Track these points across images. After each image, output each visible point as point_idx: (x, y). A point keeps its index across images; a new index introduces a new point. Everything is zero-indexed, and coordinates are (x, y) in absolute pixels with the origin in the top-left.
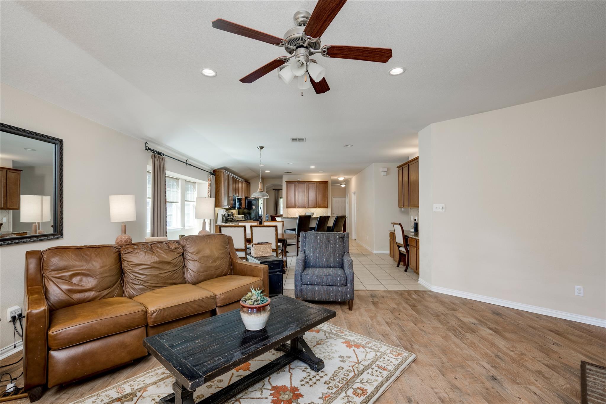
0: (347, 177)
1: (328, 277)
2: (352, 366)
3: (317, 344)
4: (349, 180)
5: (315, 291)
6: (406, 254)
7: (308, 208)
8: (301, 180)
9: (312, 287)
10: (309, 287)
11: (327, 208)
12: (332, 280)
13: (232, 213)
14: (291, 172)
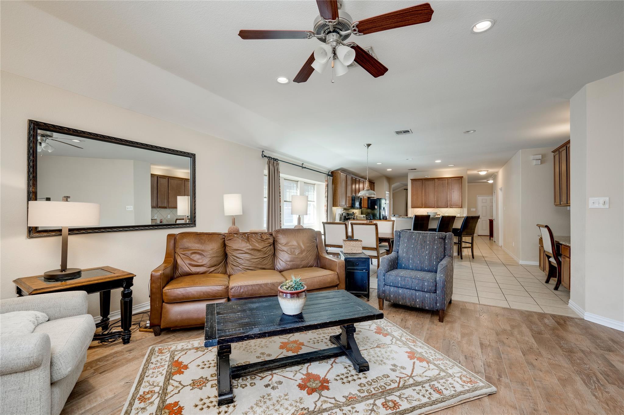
0: (491, 170)
1: (413, 280)
2: (401, 378)
3: (377, 347)
4: (496, 174)
5: (399, 294)
6: (556, 266)
7: (437, 207)
8: (429, 177)
9: (395, 289)
10: (392, 289)
11: (461, 207)
12: (418, 284)
13: (353, 212)
14: (415, 169)
